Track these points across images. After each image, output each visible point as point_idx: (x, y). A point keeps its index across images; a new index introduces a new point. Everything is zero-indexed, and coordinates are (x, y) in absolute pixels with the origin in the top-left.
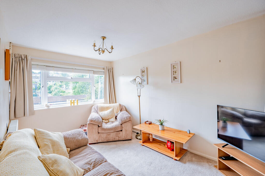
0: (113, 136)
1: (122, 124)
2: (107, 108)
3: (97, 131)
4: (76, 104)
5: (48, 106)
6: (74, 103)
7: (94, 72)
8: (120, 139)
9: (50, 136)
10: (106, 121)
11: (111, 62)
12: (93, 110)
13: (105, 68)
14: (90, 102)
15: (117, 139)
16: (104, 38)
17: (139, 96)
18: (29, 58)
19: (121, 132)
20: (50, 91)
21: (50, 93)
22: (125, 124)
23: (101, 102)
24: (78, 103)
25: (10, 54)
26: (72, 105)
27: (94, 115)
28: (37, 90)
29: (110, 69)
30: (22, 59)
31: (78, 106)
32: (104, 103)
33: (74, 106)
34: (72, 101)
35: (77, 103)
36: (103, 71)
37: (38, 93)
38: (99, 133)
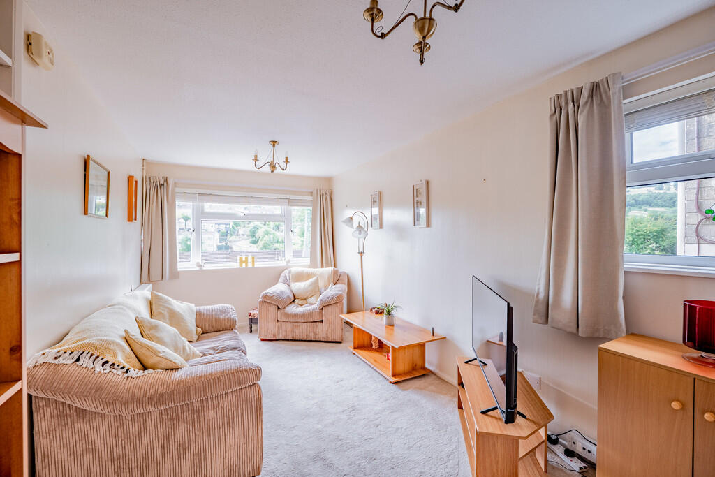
0: (303, 330)
1: (322, 309)
2: (309, 276)
3: (275, 316)
4: (250, 265)
5: (200, 266)
6: (246, 262)
7: (291, 202)
8: (317, 338)
9: (170, 304)
10: (301, 302)
11: (329, 180)
12: (281, 279)
13: (315, 192)
14: (281, 263)
15: (311, 337)
16: (274, 143)
17: (361, 254)
18: (171, 182)
19: (319, 324)
20: (254, 239)
21: (255, 242)
22: (329, 308)
23: (302, 264)
24: (256, 263)
25: (136, 182)
26: (244, 265)
27: (279, 288)
28: (228, 237)
29: (326, 194)
30: (161, 185)
31: (254, 269)
32: (310, 267)
33: (247, 268)
34: (244, 259)
35: (253, 265)
36: (311, 198)
37: (230, 242)
38: (278, 321)
